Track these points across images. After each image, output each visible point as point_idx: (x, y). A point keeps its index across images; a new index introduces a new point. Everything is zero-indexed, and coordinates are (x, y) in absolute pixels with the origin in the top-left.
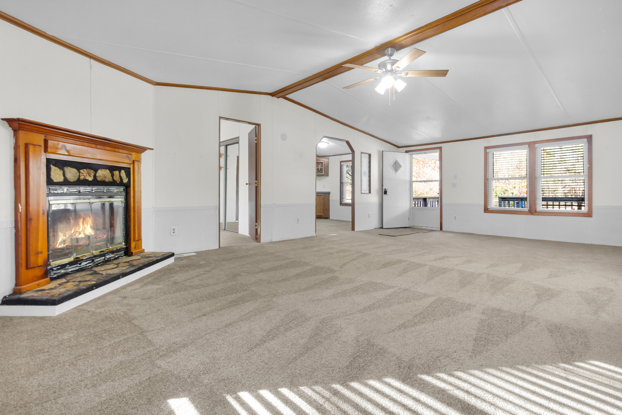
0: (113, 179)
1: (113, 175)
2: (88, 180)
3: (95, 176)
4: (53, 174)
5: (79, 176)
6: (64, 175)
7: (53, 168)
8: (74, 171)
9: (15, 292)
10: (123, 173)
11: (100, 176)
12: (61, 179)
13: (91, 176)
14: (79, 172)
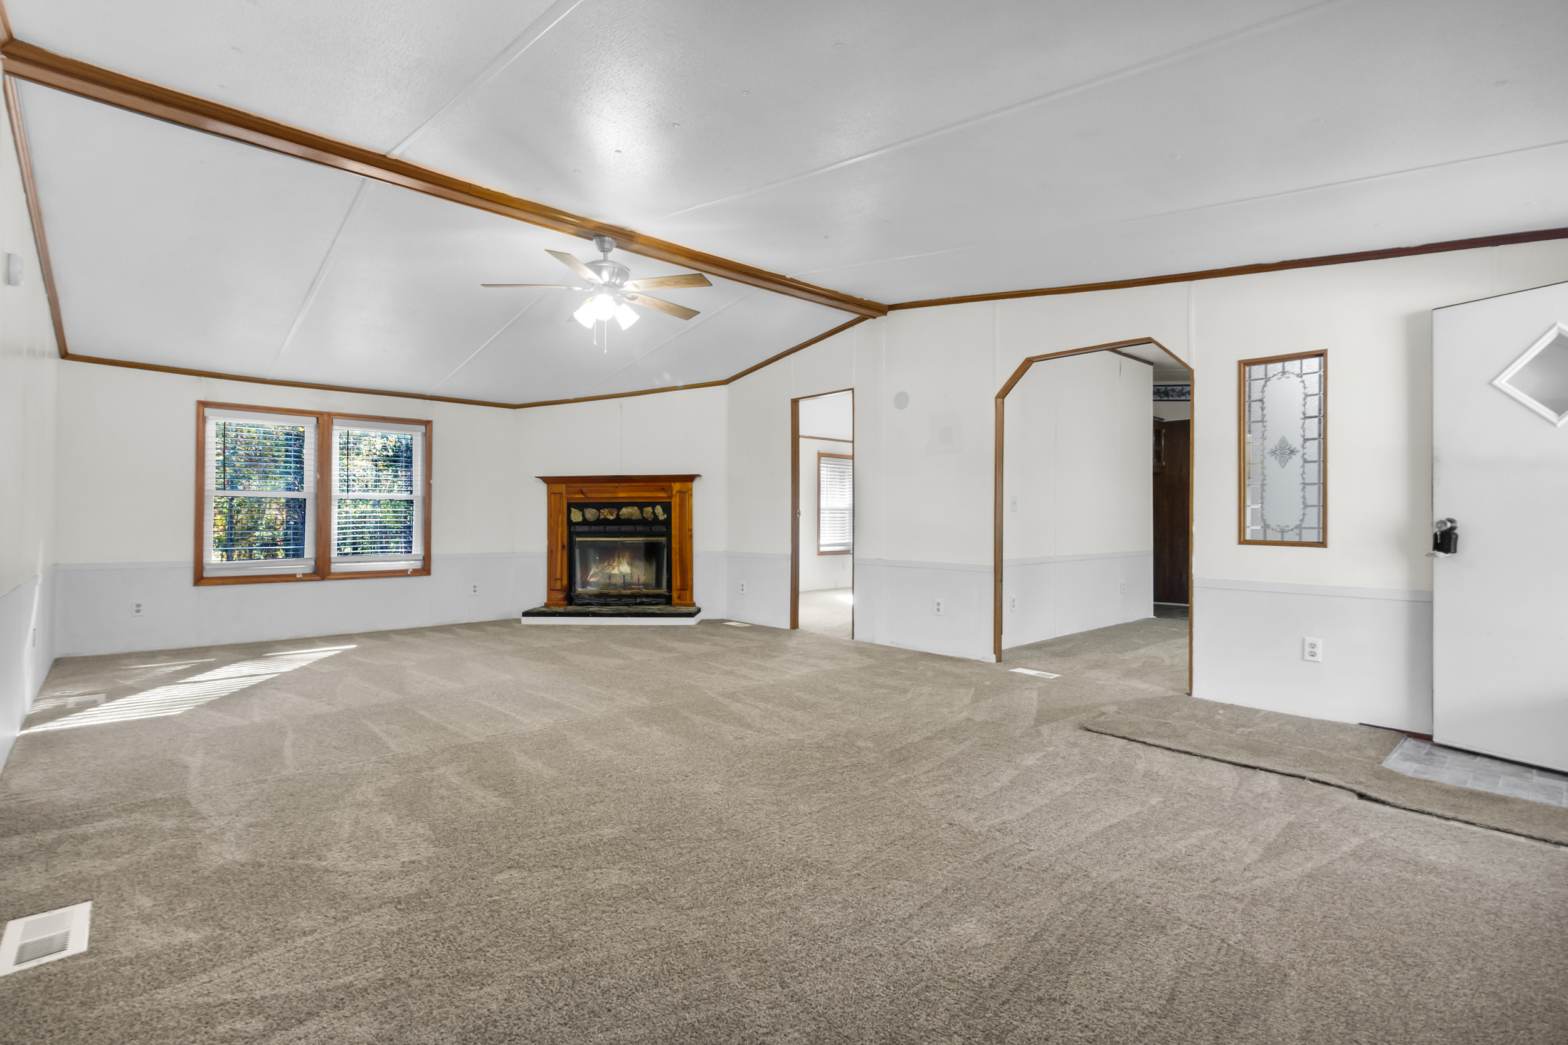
0: (643, 516)
1: (642, 512)
2: (609, 519)
3: (618, 515)
4: (572, 515)
5: (599, 516)
6: (583, 515)
7: (573, 510)
8: (594, 511)
9: (546, 605)
10: (659, 510)
11: (624, 514)
12: (580, 519)
13: (613, 515)
14: (599, 512)
